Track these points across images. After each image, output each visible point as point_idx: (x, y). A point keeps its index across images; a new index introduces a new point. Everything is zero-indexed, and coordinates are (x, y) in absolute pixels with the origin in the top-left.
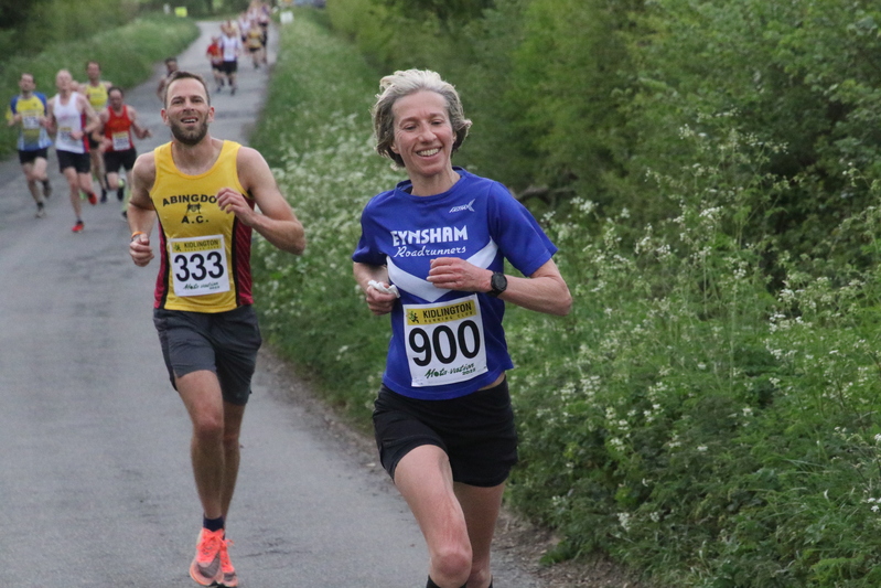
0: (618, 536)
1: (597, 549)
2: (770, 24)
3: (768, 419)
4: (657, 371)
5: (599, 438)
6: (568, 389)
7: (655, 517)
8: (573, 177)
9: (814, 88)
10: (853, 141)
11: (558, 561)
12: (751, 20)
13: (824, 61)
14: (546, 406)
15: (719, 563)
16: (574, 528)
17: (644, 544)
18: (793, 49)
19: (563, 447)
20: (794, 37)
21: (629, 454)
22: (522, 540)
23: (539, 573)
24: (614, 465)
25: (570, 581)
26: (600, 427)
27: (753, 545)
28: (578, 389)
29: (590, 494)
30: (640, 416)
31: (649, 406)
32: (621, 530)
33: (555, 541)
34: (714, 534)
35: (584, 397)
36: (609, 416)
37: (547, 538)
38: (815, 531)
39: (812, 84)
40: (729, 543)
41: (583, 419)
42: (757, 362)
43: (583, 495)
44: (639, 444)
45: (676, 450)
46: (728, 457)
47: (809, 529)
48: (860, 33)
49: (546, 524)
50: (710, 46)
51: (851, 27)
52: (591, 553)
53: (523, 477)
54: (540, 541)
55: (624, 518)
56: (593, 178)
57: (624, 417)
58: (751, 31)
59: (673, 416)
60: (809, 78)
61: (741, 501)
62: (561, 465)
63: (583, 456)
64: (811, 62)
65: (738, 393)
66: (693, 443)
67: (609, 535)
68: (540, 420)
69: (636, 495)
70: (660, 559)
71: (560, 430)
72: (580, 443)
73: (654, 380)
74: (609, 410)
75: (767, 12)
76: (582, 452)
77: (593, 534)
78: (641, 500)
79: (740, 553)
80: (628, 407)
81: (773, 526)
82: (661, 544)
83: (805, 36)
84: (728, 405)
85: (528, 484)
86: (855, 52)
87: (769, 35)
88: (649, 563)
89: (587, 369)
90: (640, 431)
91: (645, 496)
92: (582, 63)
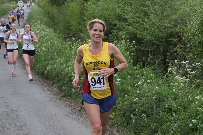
0: (72, 93)
1: (69, 95)
2: (105, 11)
6: (67, 69)
7: (78, 90)
8: (76, 34)
9: (111, 21)
10: (116, 30)
11: (63, 97)
12: (102, 10)
13: (113, 17)
14: (63, 72)
16: (66, 92)
17: (76, 95)
18: (108, 15)
19: (65, 78)
20: (108, 13)
22: (58, 93)
23: (60, 99)
25: (64, 100)
26: (71, 75)
28: (68, 69)
29: (69, 86)
33: (63, 94)
35: (69, 70)
36: (72, 74)
37: (62, 93)
39: (110, 21)
41: (69, 74)
43: (67, 86)
45: (82, 79)
48: (118, 13)
49: (62, 91)
50: (96, 14)
51: (116, 12)
52: (68, 96)
53: (59, 83)
54: (61, 94)
55: (73, 90)
56: (79, 34)
58: (102, 11)
60: (110, 20)
62: (65, 81)
63: (68, 80)
64: (111, 17)
67: (71, 93)
68: (62, 74)
70: (78, 97)
71: (65, 76)
72: (68, 78)
74: (72, 73)
75: (105, 8)
76: (68, 79)
77: (68, 93)
82: (79, 95)
83: (110, 13)
85: (60, 84)
86: (117, 16)
87: (104, 12)
92: (78, 15)
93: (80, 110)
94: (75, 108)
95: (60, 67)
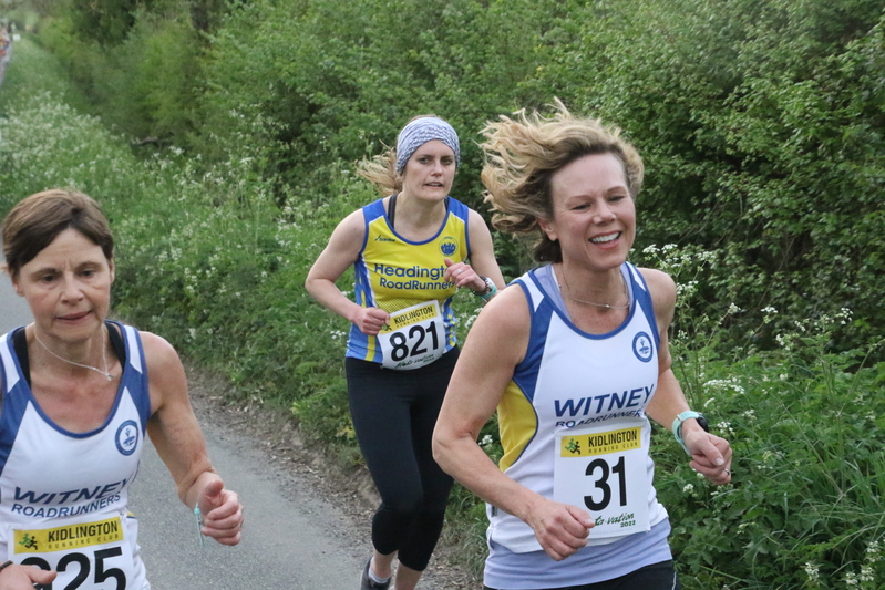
0: (188, 341)
2: (278, 59)
3: (275, 279)
4: (213, 248)
5: (180, 284)
6: (163, 255)
7: (210, 331)
8: (171, 134)
9: (301, 95)
10: (322, 125)
12: (267, 56)
13: (306, 81)
14: (151, 264)
15: (246, 360)
17: (203, 346)
18: (290, 73)
19: (160, 288)
20: (290, 67)
21: (196, 295)
24: (188, 300)
26: (181, 278)
27: (264, 351)
28: (169, 256)
29: (174, 317)
30: (204, 273)
31: (209, 268)
32: (190, 337)
34: (243, 343)
35: (173, 261)
36: (186, 273)
38: (300, 346)
39: (300, 93)
40: (252, 349)
41: (171, 273)
42: (270, 246)
43: (169, 317)
44: (202, 290)
45: (223, 294)
46: (252, 299)
47: (296, 344)
48: (325, 67)
50: (246, 68)
51: (321, 63)
53: (137, 303)
55: (192, 331)
56: (182, 135)
57: (194, 273)
58: (268, 62)
59: (222, 274)
60: (298, 89)
61: (259, 325)
62: (158, 298)
63: (170, 294)
64: (299, 81)
65: (259, 262)
66: (233, 291)
67: (183, 340)
68: (147, 272)
69: (200, 318)
70: (212, 356)
71: (158, 278)
72: (169, 287)
73: (212, 253)
74: (186, 269)
75: (276, 52)
76: (170, 292)
77: (174, 339)
78: (202, 321)
79: (258, 355)
80: (197, 268)
81: (276, 340)
82: (213, 347)
83: (296, 67)
84: (253, 270)
85: (140, 307)
86: (322, 78)
87: (277, 64)
88: (206, 357)
89: (175, 244)
90: (204, 282)
91: (205, 319)
92: (177, 73)
93: (224, 405)
94: (202, 397)
95: (137, 249)
